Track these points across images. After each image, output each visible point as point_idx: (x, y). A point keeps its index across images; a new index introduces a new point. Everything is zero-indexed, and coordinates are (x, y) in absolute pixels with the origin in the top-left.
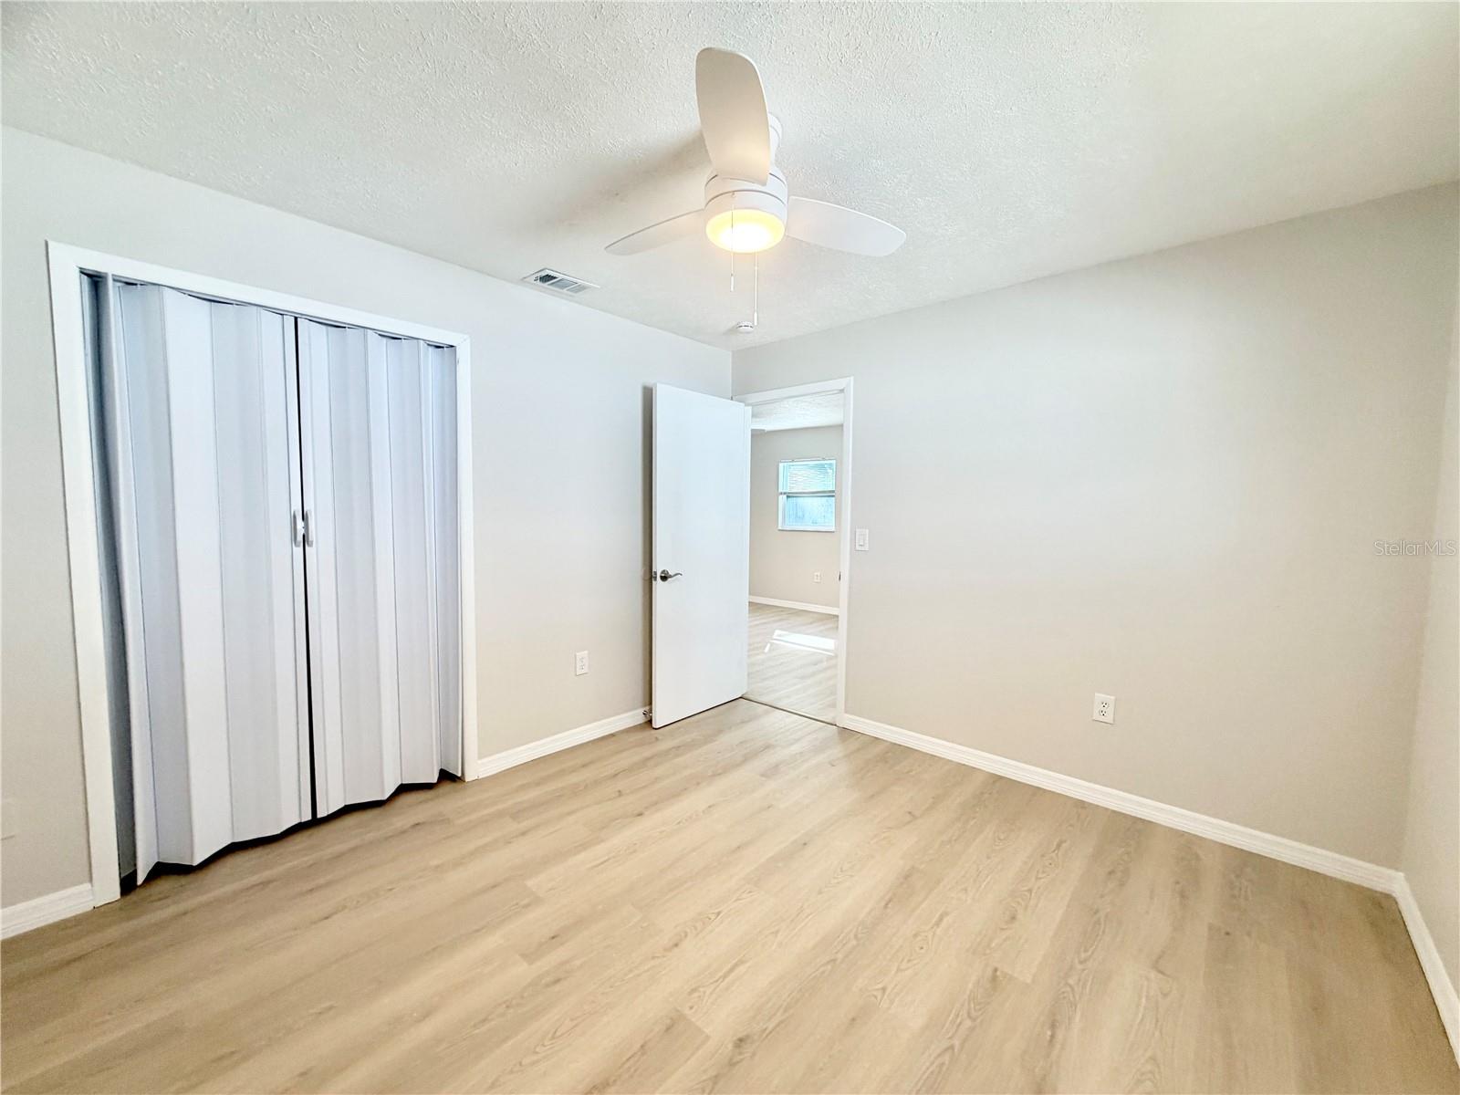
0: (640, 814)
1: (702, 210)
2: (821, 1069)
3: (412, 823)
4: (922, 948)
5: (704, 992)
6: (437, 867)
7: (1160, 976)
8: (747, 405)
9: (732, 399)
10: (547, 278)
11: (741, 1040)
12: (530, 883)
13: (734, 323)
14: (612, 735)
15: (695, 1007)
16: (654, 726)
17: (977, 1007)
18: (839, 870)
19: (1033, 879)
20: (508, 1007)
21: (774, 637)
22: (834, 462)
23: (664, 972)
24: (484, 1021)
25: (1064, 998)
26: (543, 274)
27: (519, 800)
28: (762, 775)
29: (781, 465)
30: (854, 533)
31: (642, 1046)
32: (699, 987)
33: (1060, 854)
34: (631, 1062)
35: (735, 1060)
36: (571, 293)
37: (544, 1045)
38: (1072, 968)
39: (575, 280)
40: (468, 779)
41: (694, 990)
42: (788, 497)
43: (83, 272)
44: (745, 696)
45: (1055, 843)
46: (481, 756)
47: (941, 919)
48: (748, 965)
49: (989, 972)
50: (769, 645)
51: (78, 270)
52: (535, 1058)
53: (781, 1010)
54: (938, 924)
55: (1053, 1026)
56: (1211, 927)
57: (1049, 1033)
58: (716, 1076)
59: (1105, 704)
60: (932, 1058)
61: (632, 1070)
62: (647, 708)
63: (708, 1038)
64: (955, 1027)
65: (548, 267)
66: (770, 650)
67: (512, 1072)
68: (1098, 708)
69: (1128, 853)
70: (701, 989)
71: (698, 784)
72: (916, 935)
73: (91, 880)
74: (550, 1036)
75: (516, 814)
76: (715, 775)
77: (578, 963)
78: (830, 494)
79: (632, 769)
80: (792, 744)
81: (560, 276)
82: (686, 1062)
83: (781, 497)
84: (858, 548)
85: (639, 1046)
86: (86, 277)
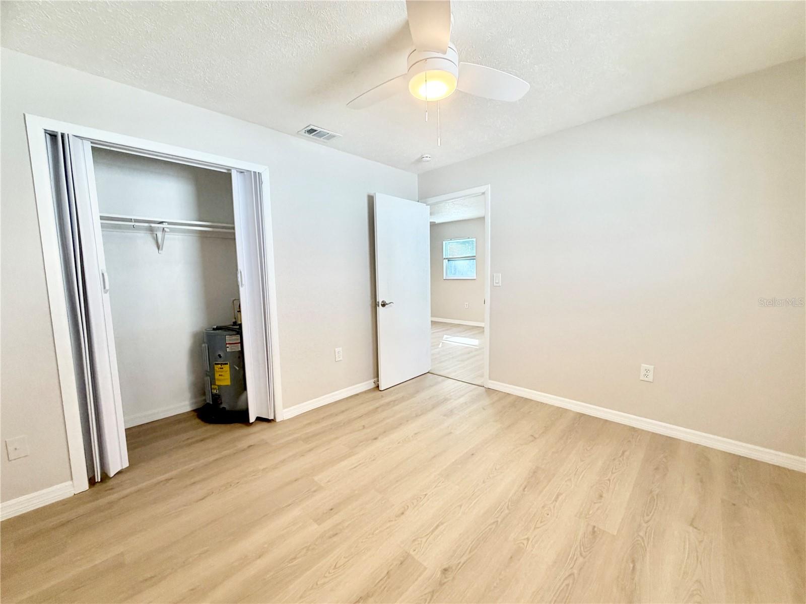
0: (376, 439)
1: (406, 74)
2: (495, 587)
3: (248, 445)
4: (548, 515)
5: (421, 541)
6: (264, 469)
7: (695, 530)
8: (427, 205)
9: (418, 201)
10: (311, 131)
11: (446, 570)
12: (316, 478)
13: (419, 156)
14: (357, 395)
15: (417, 550)
16: (380, 389)
17: (586, 550)
18: (494, 469)
19: (610, 473)
20: (308, 550)
21: (444, 339)
22: (474, 239)
23: (397, 529)
24: (295, 558)
25: (638, 544)
26: (309, 128)
27: (308, 431)
28: (445, 415)
29: (444, 242)
30: (492, 277)
31: (388, 573)
32: (418, 538)
33: (625, 458)
34: (382, 582)
35: (443, 582)
36: (325, 140)
37: (329, 573)
38: (640, 525)
39: (328, 132)
40: (278, 420)
41: (414, 540)
42: (448, 260)
43: (46, 131)
44: (431, 372)
45: (621, 452)
46: (285, 407)
47: (557, 497)
48: (445, 524)
49: (590, 529)
50: (441, 343)
51: (44, 131)
52: (326, 580)
53: (468, 552)
54: (556, 500)
55: (633, 562)
56: (723, 501)
57: (632, 566)
58: (433, 592)
59: (647, 370)
60: (562, 581)
61: (383, 587)
62: (376, 379)
63: (425, 568)
64: (573, 562)
65: (312, 124)
66: (442, 346)
67: (312, 588)
68: (643, 372)
69: (666, 457)
70: (419, 539)
71: (407, 421)
72: (543, 507)
73: (72, 479)
74: (333, 567)
75: (307, 439)
76: (417, 416)
77: (347, 524)
78: (472, 258)
79: (368, 414)
80: (459, 398)
81: (319, 130)
82: (414, 582)
83: (444, 261)
84: (495, 284)
85: (386, 572)
86: (48, 135)
